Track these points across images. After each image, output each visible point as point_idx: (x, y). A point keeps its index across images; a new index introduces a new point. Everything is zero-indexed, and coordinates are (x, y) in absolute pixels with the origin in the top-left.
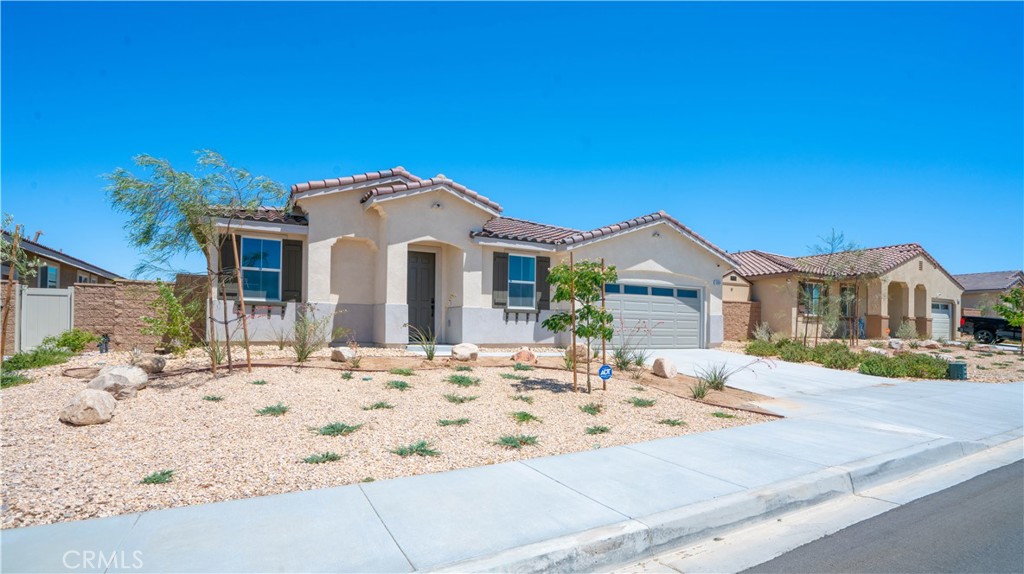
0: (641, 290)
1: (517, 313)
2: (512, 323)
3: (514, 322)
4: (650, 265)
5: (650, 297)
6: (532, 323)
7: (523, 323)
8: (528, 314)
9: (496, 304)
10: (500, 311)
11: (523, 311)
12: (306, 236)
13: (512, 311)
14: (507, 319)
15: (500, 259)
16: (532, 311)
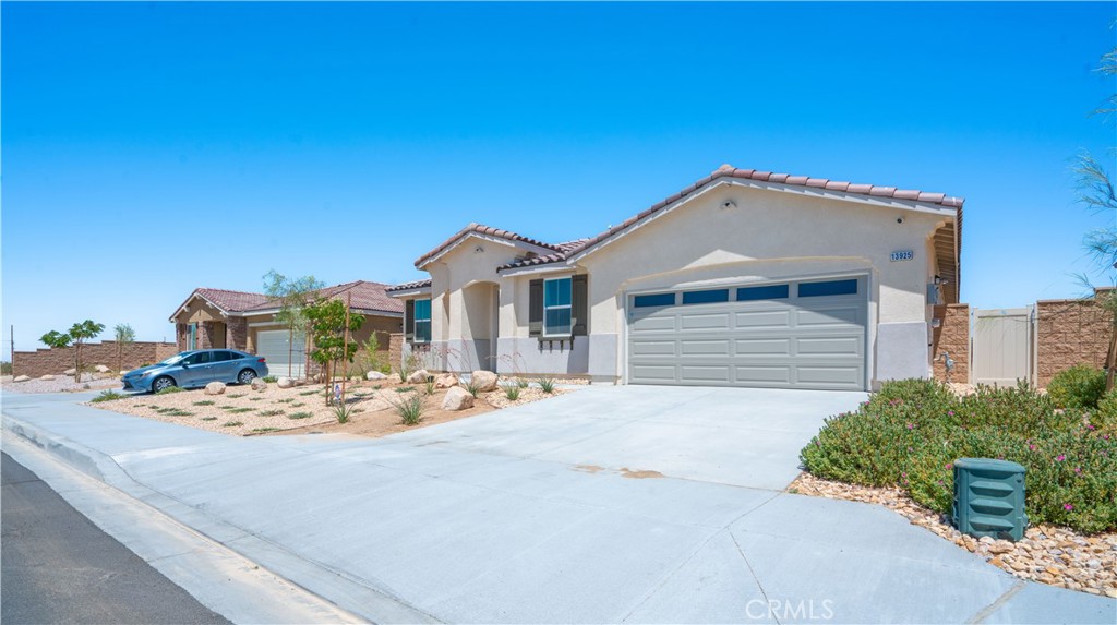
0: (719, 296)
1: (551, 341)
2: (546, 352)
3: (548, 351)
4: (720, 257)
5: (732, 305)
6: (567, 352)
7: (556, 352)
8: (562, 341)
9: (533, 333)
10: (535, 340)
11: (556, 339)
12: (430, 295)
13: (547, 339)
14: (541, 347)
15: (536, 285)
16: (566, 338)
